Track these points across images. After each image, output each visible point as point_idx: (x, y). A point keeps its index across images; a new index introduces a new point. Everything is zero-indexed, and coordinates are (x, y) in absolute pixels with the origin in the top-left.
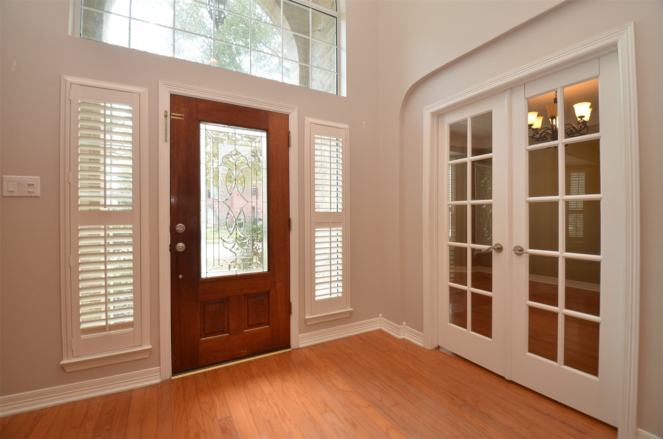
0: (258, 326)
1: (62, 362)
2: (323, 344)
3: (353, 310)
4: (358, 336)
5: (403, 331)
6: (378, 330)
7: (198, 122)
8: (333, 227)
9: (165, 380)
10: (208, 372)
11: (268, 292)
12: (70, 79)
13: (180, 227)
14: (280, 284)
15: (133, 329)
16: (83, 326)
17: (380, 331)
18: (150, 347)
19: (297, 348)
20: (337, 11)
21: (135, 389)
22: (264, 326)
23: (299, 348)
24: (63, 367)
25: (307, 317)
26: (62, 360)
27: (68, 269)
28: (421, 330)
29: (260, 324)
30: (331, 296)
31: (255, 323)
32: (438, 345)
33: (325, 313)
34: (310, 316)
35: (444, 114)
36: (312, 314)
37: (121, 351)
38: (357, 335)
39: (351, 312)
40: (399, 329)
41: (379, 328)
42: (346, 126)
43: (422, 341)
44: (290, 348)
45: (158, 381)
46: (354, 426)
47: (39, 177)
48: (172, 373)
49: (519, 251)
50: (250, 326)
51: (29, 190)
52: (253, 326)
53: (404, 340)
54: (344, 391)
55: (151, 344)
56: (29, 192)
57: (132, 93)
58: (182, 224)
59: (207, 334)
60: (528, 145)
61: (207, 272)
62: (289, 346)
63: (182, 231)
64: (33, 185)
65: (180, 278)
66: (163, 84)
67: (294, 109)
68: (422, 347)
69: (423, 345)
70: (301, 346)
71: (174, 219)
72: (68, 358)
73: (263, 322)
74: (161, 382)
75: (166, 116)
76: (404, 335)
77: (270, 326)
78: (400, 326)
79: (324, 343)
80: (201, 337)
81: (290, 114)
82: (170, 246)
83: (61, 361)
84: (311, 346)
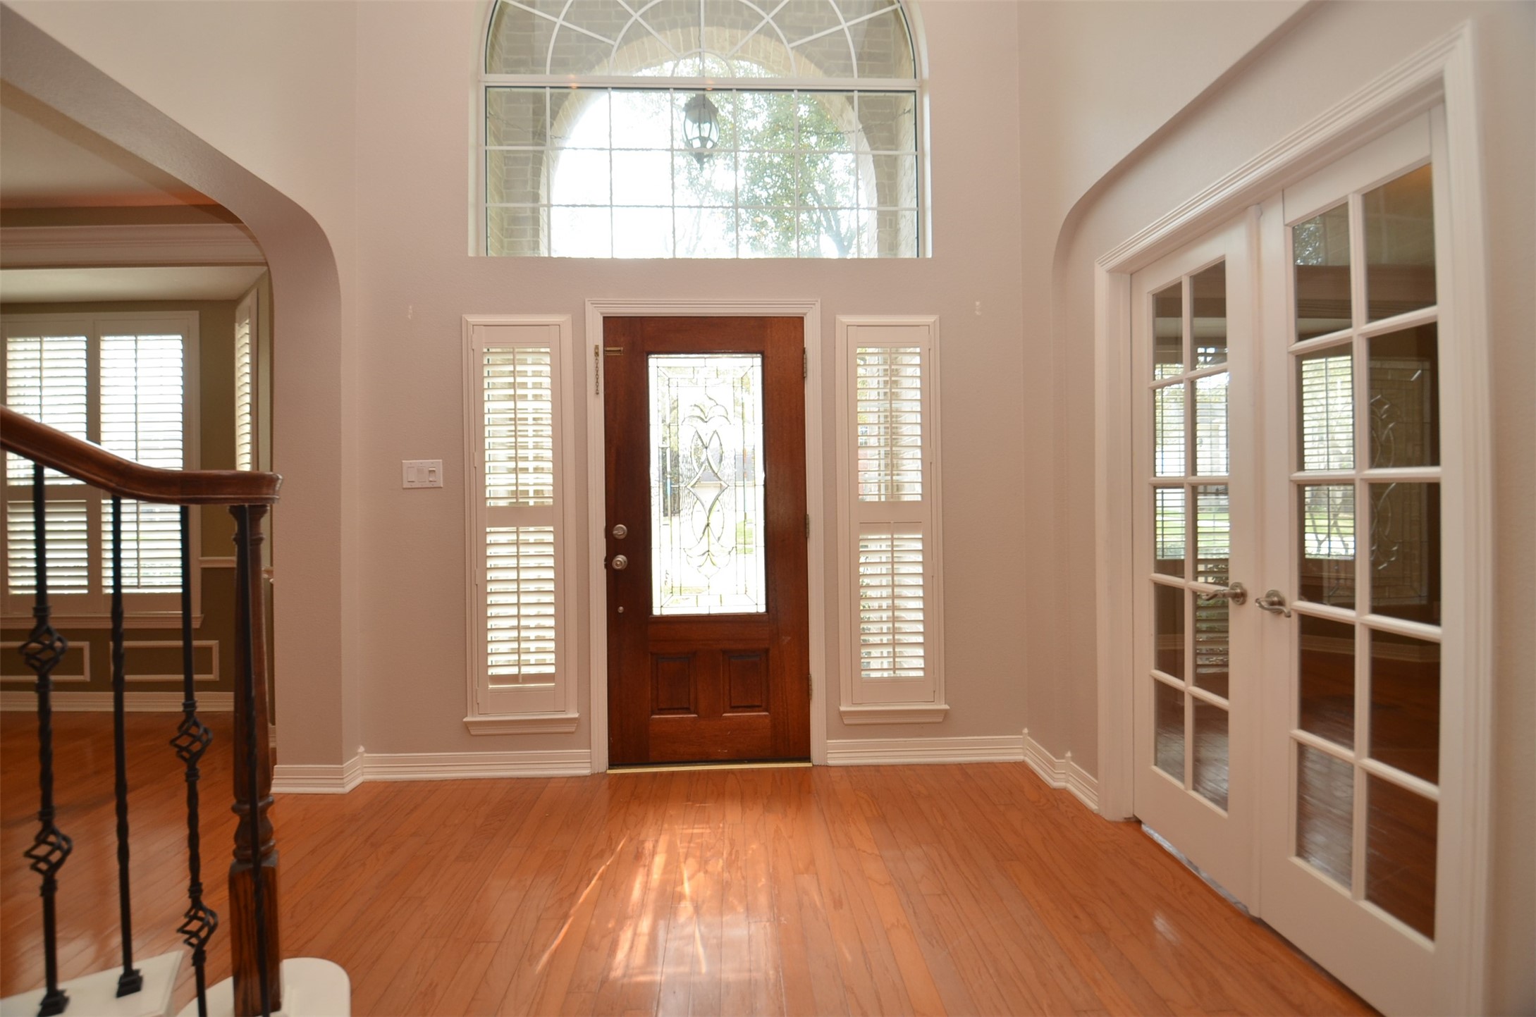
0: (749, 709)
1: (465, 720)
2: (877, 768)
3: (949, 710)
4: (961, 767)
5: (1064, 771)
6: (1015, 763)
7: (645, 355)
8: (899, 532)
9: (598, 773)
10: (661, 774)
11: (767, 651)
12: (472, 319)
13: (621, 530)
14: (789, 638)
15: (554, 684)
16: (491, 671)
17: (1022, 766)
18: (576, 715)
19: (824, 766)
20: (915, 77)
21: (554, 778)
22: (759, 711)
23: (827, 766)
24: (467, 725)
25: (843, 708)
26: (467, 716)
27: (474, 588)
28: (1095, 773)
29: (751, 708)
30: (894, 673)
31: (743, 705)
32: (1134, 815)
33: (883, 706)
34: (851, 706)
35: (1141, 269)
36: (854, 704)
37: (539, 715)
38: (960, 764)
39: (945, 712)
40: (1052, 764)
41: (1020, 758)
42: (930, 319)
43: (1095, 798)
44: (810, 762)
45: (587, 772)
46: (838, 904)
47: (441, 460)
48: (610, 765)
49: (1276, 605)
50: (734, 708)
51: (431, 479)
52: (740, 709)
53: (1063, 791)
54: (859, 850)
55: (578, 712)
56: (431, 481)
57: (548, 325)
58: (624, 525)
59: (661, 709)
60: (1294, 342)
61: (662, 607)
62: (807, 758)
63: (622, 537)
64: (434, 471)
65: (620, 612)
66: (592, 304)
67: (814, 304)
68: (1095, 812)
69: (1096, 807)
70: (831, 762)
71: (612, 519)
72: (473, 716)
73: (756, 704)
74: (592, 774)
75: (597, 354)
76: (1067, 781)
77: (770, 713)
78: (1057, 758)
79: (882, 766)
80: (654, 713)
81: (805, 314)
82: (606, 560)
83: (464, 717)
84: (852, 766)
